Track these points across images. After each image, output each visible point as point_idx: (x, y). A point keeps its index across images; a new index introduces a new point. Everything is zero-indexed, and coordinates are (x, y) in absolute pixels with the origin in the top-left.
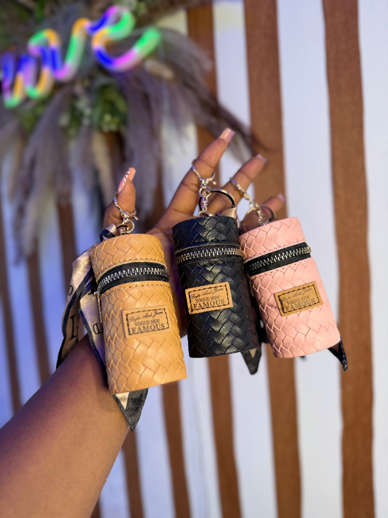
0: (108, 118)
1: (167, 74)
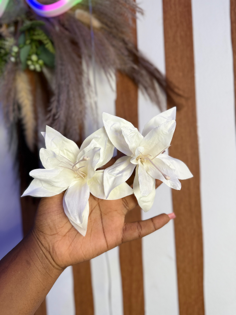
0: (34, 58)
1: (96, 23)
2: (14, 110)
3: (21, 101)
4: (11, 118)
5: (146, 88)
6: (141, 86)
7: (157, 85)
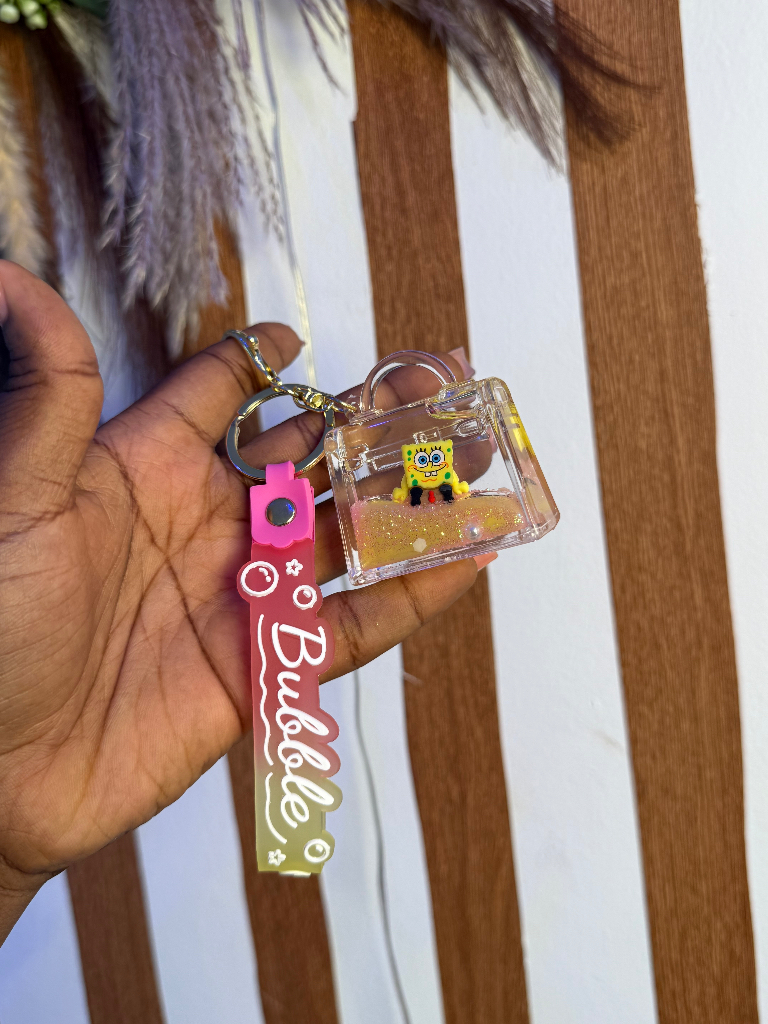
5: (476, 62)
6: (454, 54)
7: (520, 44)
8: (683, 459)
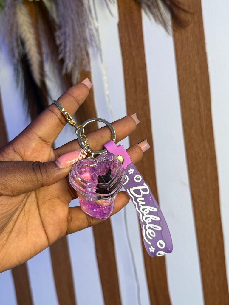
2: (18, 46)
3: (23, 35)
4: (17, 55)
6: (144, 6)
7: (160, 3)
8: (202, 110)
